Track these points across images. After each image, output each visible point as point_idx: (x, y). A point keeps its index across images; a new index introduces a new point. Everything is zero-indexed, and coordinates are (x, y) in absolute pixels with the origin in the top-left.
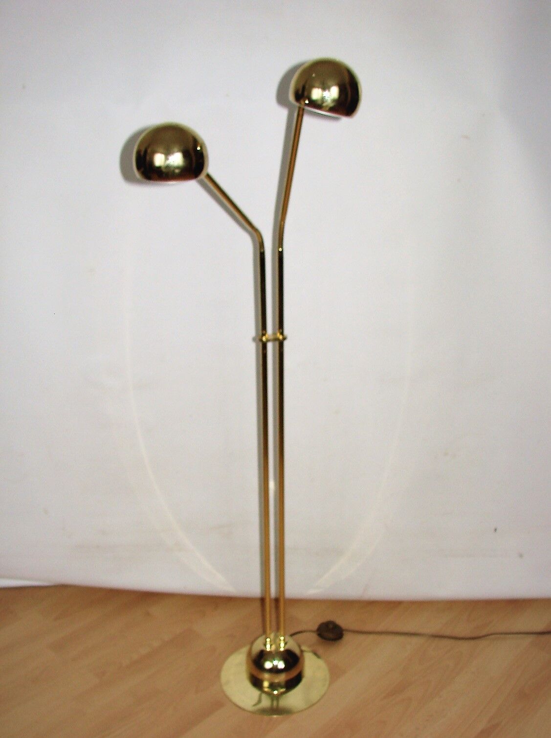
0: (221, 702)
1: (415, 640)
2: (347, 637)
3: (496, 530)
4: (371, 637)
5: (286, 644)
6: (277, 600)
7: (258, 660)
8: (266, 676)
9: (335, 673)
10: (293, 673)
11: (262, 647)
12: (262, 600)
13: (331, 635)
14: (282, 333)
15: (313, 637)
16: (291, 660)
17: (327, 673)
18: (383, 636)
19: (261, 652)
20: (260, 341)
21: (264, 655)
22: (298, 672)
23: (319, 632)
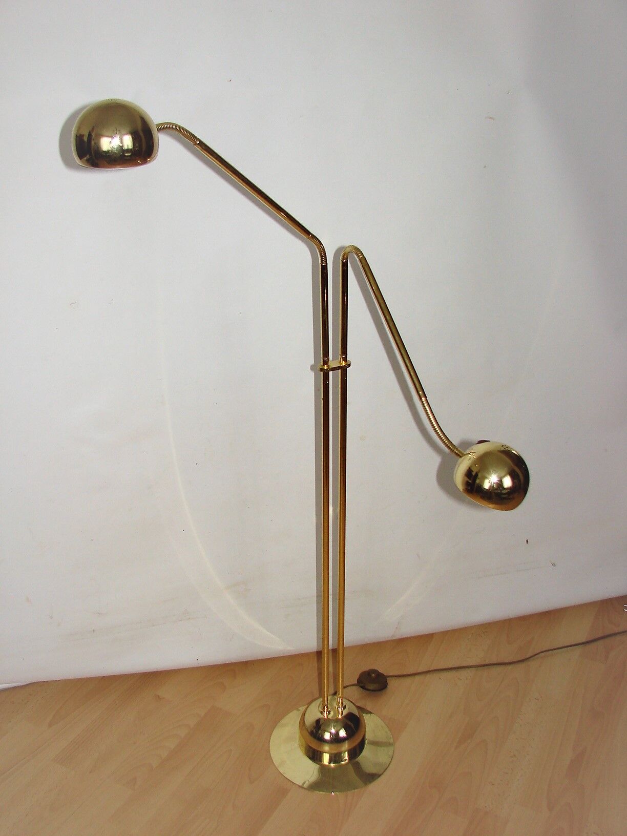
3: (527, 541)
4: (417, 678)
5: (344, 708)
7: (314, 733)
8: (326, 747)
10: (357, 740)
11: (320, 716)
13: (371, 687)
14: (345, 359)
15: (356, 692)
16: (352, 725)
17: (387, 730)
18: (428, 677)
19: (318, 721)
20: (322, 370)
21: (321, 725)
22: (361, 738)
23: (362, 685)
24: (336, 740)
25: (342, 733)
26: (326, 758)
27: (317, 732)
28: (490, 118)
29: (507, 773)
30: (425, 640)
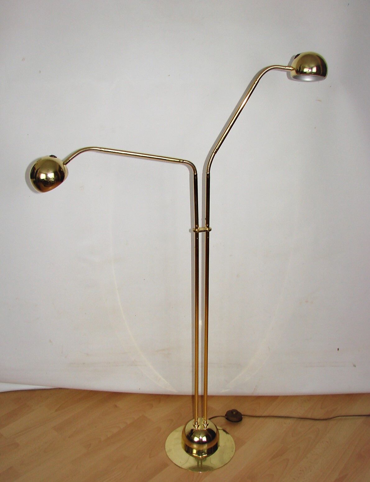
0: (166, 463)
1: (288, 421)
2: (245, 420)
3: (338, 349)
4: (261, 419)
6: (202, 397)
7: (189, 436)
8: (195, 446)
9: (239, 443)
10: (213, 444)
11: (193, 428)
12: (193, 397)
13: (235, 419)
14: (208, 227)
15: (223, 420)
16: (211, 436)
17: (233, 443)
18: (267, 420)
19: (192, 430)
20: (195, 231)
21: (194, 433)
22: (215, 443)
23: (227, 417)
24: (200, 442)
25: (204, 439)
26: (195, 451)
27: (191, 436)
28: (319, 100)
30: (273, 399)
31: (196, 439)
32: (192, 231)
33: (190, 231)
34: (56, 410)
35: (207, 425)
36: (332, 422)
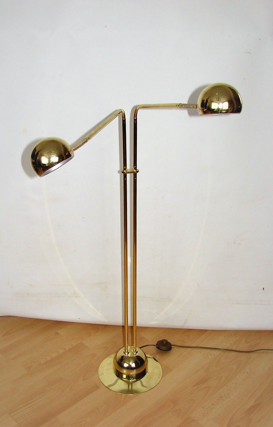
0: (97, 386)
2: (174, 350)
3: (263, 289)
4: (189, 349)
6: (132, 327)
7: (120, 362)
8: (125, 371)
9: (166, 371)
10: (141, 370)
11: (124, 355)
12: (123, 327)
13: (164, 348)
14: (136, 168)
15: (154, 349)
16: (139, 363)
17: (161, 370)
18: (195, 349)
19: (123, 357)
20: (123, 172)
21: (124, 359)
22: (144, 369)
23: (157, 346)
24: (130, 368)
25: (133, 365)
26: (124, 376)
27: (121, 362)
28: (248, 53)
29: (213, 404)
30: (202, 332)
31: (126, 365)
32: (121, 172)
33: (119, 172)
34: (3, 336)
35: (137, 352)
36: (254, 355)
